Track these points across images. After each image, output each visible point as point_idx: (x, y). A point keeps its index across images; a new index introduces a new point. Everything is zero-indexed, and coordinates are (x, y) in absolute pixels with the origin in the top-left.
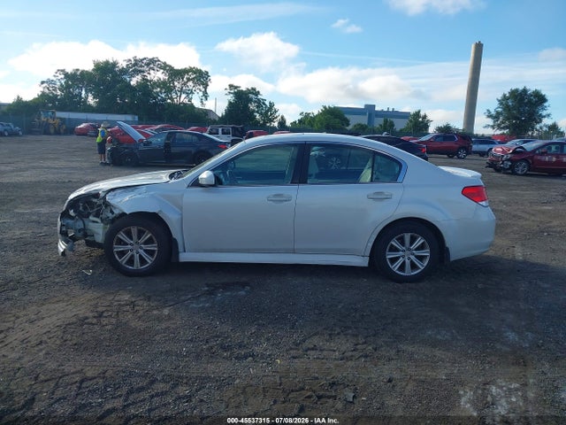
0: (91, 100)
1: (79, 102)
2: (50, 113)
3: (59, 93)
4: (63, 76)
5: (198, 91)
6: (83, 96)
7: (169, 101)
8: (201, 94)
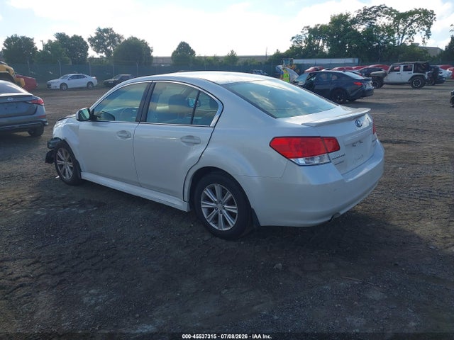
0: (326, 49)
1: (317, 51)
2: (289, 61)
3: (304, 44)
4: (307, 31)
5: (421, 31)
6: (320, 45)
7: (391, 43)
8: (424, 33)
